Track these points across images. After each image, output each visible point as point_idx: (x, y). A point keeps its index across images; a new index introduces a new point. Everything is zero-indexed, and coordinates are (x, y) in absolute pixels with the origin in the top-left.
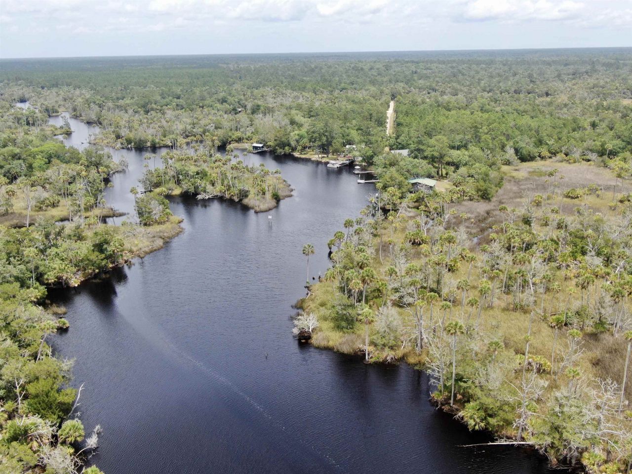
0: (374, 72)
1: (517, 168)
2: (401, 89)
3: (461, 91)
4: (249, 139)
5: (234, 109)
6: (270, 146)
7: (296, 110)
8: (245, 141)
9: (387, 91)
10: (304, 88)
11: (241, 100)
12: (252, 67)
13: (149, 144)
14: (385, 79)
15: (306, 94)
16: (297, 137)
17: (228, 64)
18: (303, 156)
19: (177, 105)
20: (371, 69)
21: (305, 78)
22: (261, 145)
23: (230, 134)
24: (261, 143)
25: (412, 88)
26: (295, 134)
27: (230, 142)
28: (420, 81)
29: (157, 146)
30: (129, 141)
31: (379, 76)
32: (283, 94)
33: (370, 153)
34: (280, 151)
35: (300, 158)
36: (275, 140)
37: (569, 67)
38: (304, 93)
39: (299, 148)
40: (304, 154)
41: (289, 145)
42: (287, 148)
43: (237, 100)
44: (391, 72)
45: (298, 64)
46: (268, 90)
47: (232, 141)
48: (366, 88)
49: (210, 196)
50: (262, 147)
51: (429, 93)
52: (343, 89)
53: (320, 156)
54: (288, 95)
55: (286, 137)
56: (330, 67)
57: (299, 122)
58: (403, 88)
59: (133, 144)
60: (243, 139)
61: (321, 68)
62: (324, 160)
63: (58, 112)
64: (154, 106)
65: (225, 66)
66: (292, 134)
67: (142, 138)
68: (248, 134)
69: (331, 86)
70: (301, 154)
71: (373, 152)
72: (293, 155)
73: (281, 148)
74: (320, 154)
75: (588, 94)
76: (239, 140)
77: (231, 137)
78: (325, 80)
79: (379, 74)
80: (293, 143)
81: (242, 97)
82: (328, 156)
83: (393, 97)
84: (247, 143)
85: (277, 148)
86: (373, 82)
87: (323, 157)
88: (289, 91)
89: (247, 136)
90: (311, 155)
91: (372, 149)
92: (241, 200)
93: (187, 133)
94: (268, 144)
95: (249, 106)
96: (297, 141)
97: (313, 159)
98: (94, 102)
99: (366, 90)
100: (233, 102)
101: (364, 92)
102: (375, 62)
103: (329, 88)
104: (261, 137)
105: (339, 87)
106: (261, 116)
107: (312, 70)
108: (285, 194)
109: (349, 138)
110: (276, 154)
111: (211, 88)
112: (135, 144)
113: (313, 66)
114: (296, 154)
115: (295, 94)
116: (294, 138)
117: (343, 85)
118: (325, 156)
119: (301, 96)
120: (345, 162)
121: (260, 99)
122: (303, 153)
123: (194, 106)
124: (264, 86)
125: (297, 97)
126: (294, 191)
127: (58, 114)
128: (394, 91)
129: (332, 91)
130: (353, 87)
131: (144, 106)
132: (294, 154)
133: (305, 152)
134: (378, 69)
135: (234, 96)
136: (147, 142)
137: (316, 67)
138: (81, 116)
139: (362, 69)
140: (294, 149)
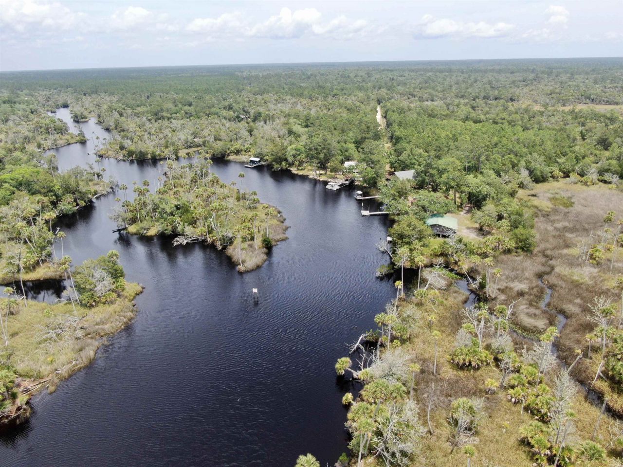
0: (359, 79)
1: (532, 192)
2: (384, 94)
3: (437, 96)
4: (247, 151)
5: (238, 117)
6: (267, 160)
7: (294, 118)
8: (243, 153)
9: (373, 97)
10: (302, 94)
11: (245, 106)
12: (261, 74)
13: (149, 156)
14: (369, 85)
15: (304, 101)
16: (294, 152)
17: (243, 72)
18: (300, 173)
19: (186, 113)
20: (356, 76)
21: (302, 85)
22: (257, 159)
23: (228, 146)
24: (258, 157)
25: (394, 94)
26: (292, 149)
27: (229, 154)
28: (399, 88)
29: (158, 158)
30: (131, 153)
31: (364, 83)
32: (283, 100)
33: (372, 174)
34: (277, 167)
35: (297, 175)
36: (272, 155)
37: (515, 74)
38: (302, 99)
39: (297, 163)
40: (302, 169)
41: (286, 160)
42: (284, 163)
43: (241, 107)
44: (372, 79)
45: (298, 72)
46: (271, 97)
47: (231, 153)
48: (355, 94)
49: (189, 240)
50: (260, 161)
51: (409, 98)
52: (335, 95)
53: (318, 172)
54: (288, 101)
55: (283, 152)
56: (322, 75)
57: (297, 132)
58: (387, 94)
59: (134, 156)
60: (241, 151)
61: (316, 76)
62: (322, 178)
63: (86, 118)
64: (165, 114)
65: (240, 74)
66: (289, 148)
67: (142, 150)
68: (247, 146)
69: (324, 93)
70: (298, 170)
71: (375, 173)
72: (290, 171)
73: (277, 163)
74: (317, 170)
75: (550, 100)
76: (238, 152)
77: (229, 149)
78: (319, 87)
79: (363, 81)
80: (290, 159)
81: (247, 104)
82: (326, 174)
83: (379, 102)
84: (245, 155)
85: (273, 163)
86: (360, 89)
87: (321, 174)
88: (289, 97)
89: (245, 147)
90: (309, 170)
91: (374, 170)
92: (224, 248)
93: (189, 144)
94: (266, 158)
95: (252, 112)
96: (294, 156)
97: (311, 177)
98: (116, 110)
99: (355, 96)
100: (238, 109)
101: (353, 98)
102: (358, 70)
103: (323, 94)
104: (259, 150)
105: (332, 93)
106: (262, 123)
107: (309, 78)
108: (278, 237)
109: (347, 154)
110: (273, 170)
111: (222, 94)
112: (136, 156)
113: (309, 74)
114: (294, 170)
115: (294, 100)
116: (291, 154)
117: (335, 91)
118: (323, 172)
119: (299, 102)
120: (345, 182)
121: (262, 106)
122: (300, 168)
123: (202, 114)
124: (268, 92)
125: (294, 104)
126: (289, 229)
127: (86, 120)
128: (379, 97)
129: (326, 97)
130: (343, 92)
131: (156, 114)
132: (291, 169)
133: (302, 168)
134: (361, 76)
135: (239, 103)
136: (147, 154)
137: (312, 75)
138: (103, 122)
139: (349, 76)
140: (291, 165)
